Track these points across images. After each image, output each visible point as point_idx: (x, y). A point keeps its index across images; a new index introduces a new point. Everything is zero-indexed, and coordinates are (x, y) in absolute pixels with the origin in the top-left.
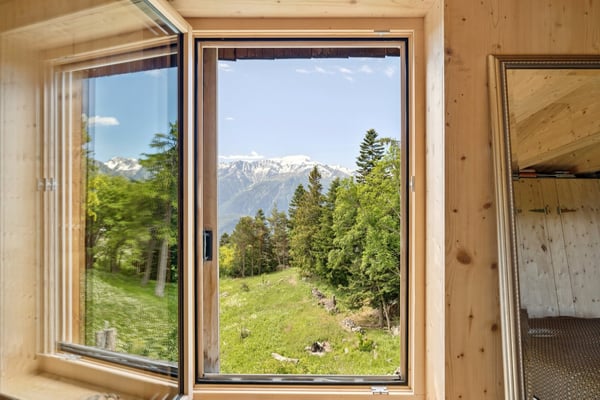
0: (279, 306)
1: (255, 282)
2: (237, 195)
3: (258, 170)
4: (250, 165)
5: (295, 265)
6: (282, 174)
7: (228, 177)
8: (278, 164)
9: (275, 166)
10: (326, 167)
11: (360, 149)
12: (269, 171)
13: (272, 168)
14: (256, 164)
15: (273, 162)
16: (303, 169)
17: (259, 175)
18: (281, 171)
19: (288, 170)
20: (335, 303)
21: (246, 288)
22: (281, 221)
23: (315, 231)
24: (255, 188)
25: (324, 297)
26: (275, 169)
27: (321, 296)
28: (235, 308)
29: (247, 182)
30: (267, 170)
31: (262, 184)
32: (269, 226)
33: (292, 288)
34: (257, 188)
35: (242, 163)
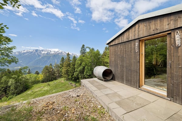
0: (60, 88)
1: (51, 83)
2: (36, 60)
3: (43, 52)
4: (41, 51)
5: (63, 77)
6: (51, 54)
7: (32, 54)
8: (50, 51)
9: (49, 51)
10: (65, 52)
11: (81, 49)
12: (47, 53)
13: (48, 52)
14: (43, 51)
15: (48, 50)
16: (58, 52)
17: (44, 54)
18: (51, 53)
19: (53, 53)
20: (75, 85)
21: (49, 85)
22: (57, 66)
23: (69, 68)
24: (42, 58)
25: (72, 84)
26: (49, 52)
27: (71, 84)
28: (47, 90)
29: (39, 56)
30: (46, 52)
31: (44, 57)
32: (54, 68)
33: (63, 83)
34: (43, 58)
35: (37, 50)
